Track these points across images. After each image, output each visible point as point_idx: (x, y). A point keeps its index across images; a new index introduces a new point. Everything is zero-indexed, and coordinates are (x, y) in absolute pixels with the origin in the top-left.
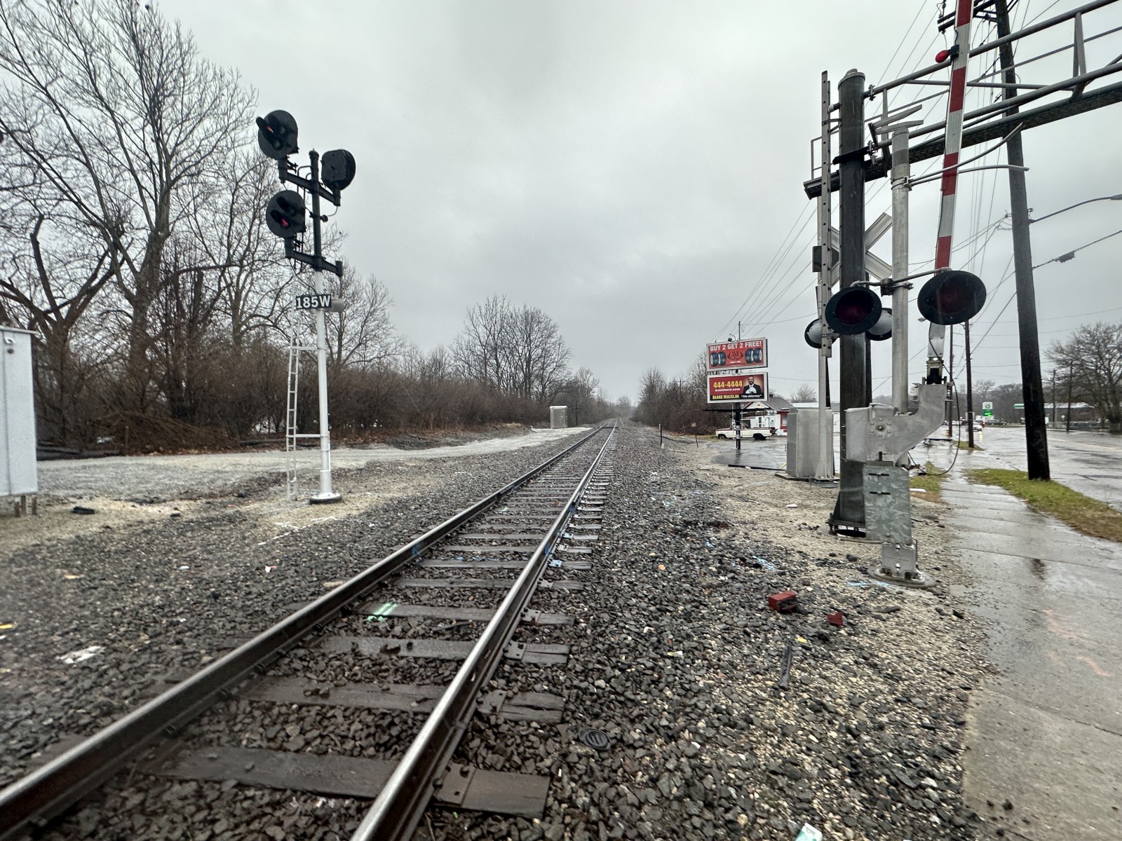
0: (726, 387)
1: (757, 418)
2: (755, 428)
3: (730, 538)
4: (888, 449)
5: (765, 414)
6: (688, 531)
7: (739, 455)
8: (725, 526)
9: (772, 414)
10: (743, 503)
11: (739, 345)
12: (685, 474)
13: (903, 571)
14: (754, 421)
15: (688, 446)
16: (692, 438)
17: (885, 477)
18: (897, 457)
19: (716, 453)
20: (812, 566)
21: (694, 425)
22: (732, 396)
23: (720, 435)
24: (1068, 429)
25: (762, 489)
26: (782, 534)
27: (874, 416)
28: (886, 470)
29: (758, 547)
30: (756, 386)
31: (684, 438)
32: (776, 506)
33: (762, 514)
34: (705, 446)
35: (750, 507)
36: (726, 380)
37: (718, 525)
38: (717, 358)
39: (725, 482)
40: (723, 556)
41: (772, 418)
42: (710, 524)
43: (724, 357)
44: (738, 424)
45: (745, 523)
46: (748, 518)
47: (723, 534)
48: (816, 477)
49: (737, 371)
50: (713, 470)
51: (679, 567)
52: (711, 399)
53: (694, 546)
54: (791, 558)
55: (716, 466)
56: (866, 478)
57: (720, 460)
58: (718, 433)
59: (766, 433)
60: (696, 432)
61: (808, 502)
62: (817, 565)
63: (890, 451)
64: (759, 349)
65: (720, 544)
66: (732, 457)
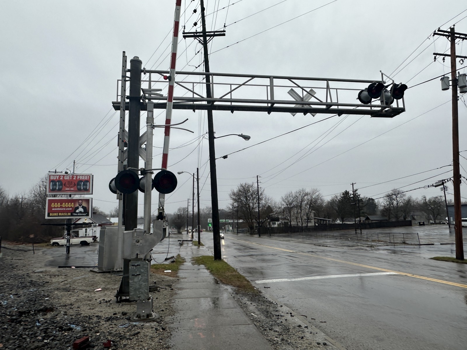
0: (61, 207)
1: (84, 229)
2: (82, 237)
3: (54, 317)
4: (141, 252)
5: (90, 226)
6: (23, 318)
7: (68, 258)
8: (51, 310)
9: (95, 226)
10: (66, 293)
11: (73, 177)
12: (22, 277)
13: (145, 314)
14: (82, 232)
15: (25, 254)
16: (30, 247)
17: (138, 266)
18: (144, 255)
19: (50, 258)
20: (103, 322)
21: (32, 236)
22: (65, 214)
23: (54, 243)
24: (238, 233)
25: (80, 281)
26: (89, 308)
27: (135, 235)
28: (139, 263)
29: (72, 319)
30: (83, 207)
31: (21, 246)
32: (88, 292)
33: (78, 298)
34: (40, 253)
35: (71, 294)
36: (61, 201)
37: (46, 310)
38: (56, 185)
39: (54, 280)
40: (48, 328)
41: (95, 229)
42: (39, 311)
43: (61, 184)
44: (69, 234)
45: (66, 306)
46: (68, 302)
47: (49, 316)
48: (115, 270)
49: (70, 196)
50: (46, 272)
51: (14, 343)
52: (49, 216)
53: (26, 327)
54: (91, 321)
55: (49, 269)
56: (130, 268)
57: (52, 264)
58: (53, 241)
59: (90, 240)
60: (34, 242)
61: (108, 286)
62: (105, 321)
63: (142, 253)
64: (88, 181)
65: (46, 322)
66: (62, 260)
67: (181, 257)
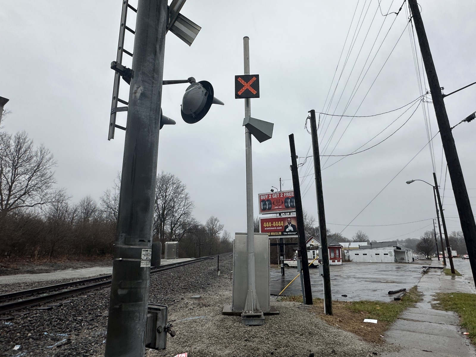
0: (272, 226)
5: (317, 249)
11: (280, 195)
14: (309, 254)
22: (277, 233)
30: (292, 226)
36: (272, 220)
38: (266, 204)
43: (271, 203)
49: (280, 214)
58: (284, 262)
67: (418, 292)
